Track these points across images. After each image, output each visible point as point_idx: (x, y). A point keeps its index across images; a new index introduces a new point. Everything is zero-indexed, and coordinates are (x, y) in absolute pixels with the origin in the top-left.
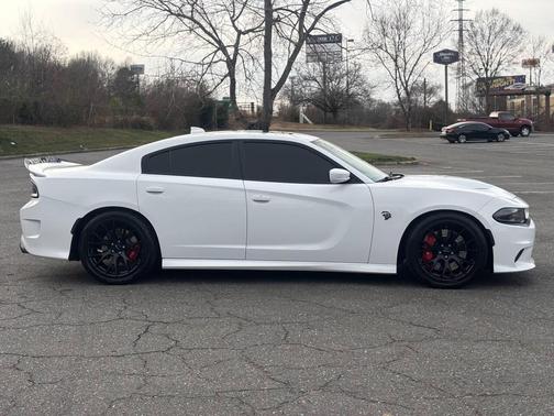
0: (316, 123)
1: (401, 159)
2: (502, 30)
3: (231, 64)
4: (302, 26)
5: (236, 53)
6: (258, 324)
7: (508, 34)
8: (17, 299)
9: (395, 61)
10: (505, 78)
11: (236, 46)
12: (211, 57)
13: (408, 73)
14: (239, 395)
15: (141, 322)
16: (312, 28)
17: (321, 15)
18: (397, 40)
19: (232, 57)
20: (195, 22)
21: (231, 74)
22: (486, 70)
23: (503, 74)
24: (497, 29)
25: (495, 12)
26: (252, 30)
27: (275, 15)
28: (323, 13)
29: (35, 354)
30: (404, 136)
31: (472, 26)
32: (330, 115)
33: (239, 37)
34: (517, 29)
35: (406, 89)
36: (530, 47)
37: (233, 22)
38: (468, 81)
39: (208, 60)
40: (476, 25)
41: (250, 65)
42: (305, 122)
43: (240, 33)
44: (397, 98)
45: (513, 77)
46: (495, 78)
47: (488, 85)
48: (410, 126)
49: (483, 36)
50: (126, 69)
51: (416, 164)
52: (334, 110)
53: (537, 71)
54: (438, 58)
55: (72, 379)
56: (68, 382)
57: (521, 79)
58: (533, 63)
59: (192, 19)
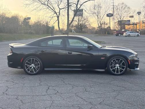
0: (76, 32)
1: (101, 42)
2: (125, 8)
3: (58, 17)
4: (77, 7)
5: (59, 14)
6: (77, 87)
7: (126, 9)
8: (11, 80)
9: (98, 16)
10: (125, 21)
11: (59, 13)
12: (53, 15)
13: (101, 19)
14: (79, 106)
15: (46, 86)
16: (80, 8)
17: (82, 4)
18: (98, 11)
19: (58, 16)
20: (49, 6)
21: (58, 20)
22: (120, 18)
23: (125, 19)
24: (123, 8)
25: (123, 3)
26: (63, 8)
27: (70, 4)
28: (83, 4)
29: (21, 95)
30: (100, 36)
31: (117, 7)
32: (80, 30)
33: (60, 10)
34: (129, 8)
35: (100, 23)
36: (132, 13)
37: (58, 6)
38: (116, 21)
39: (52, 16)
40: (118, 7)
41: (63, 18)
42: (74, 32)
43: (60, 9)
44: (98, 26)
45: (127, 20)
46: (123, 20)
47: (121, 22)
48: (101, 33)
49: (120, 10)
50: (26, 18)
51: (105, 43)
52: (81, 29)
53: (134, 19)
54: (108, 15)
55: (33, 102)
56: (32, 103)
57: (129, 21)
58: (132, 17)
59: (47, 5)
